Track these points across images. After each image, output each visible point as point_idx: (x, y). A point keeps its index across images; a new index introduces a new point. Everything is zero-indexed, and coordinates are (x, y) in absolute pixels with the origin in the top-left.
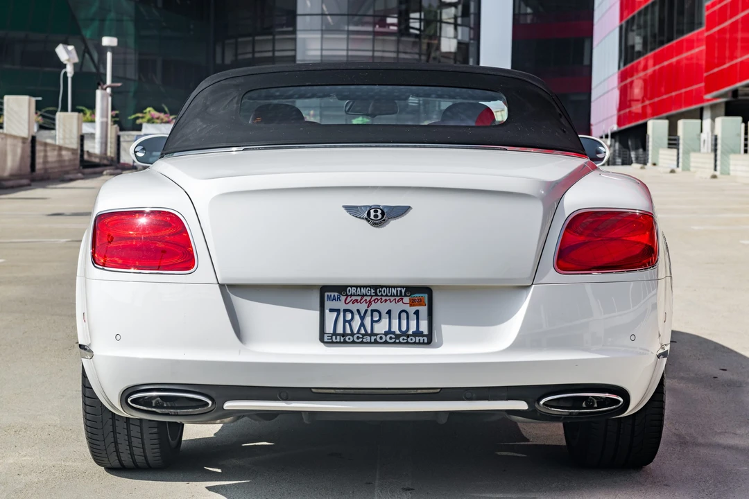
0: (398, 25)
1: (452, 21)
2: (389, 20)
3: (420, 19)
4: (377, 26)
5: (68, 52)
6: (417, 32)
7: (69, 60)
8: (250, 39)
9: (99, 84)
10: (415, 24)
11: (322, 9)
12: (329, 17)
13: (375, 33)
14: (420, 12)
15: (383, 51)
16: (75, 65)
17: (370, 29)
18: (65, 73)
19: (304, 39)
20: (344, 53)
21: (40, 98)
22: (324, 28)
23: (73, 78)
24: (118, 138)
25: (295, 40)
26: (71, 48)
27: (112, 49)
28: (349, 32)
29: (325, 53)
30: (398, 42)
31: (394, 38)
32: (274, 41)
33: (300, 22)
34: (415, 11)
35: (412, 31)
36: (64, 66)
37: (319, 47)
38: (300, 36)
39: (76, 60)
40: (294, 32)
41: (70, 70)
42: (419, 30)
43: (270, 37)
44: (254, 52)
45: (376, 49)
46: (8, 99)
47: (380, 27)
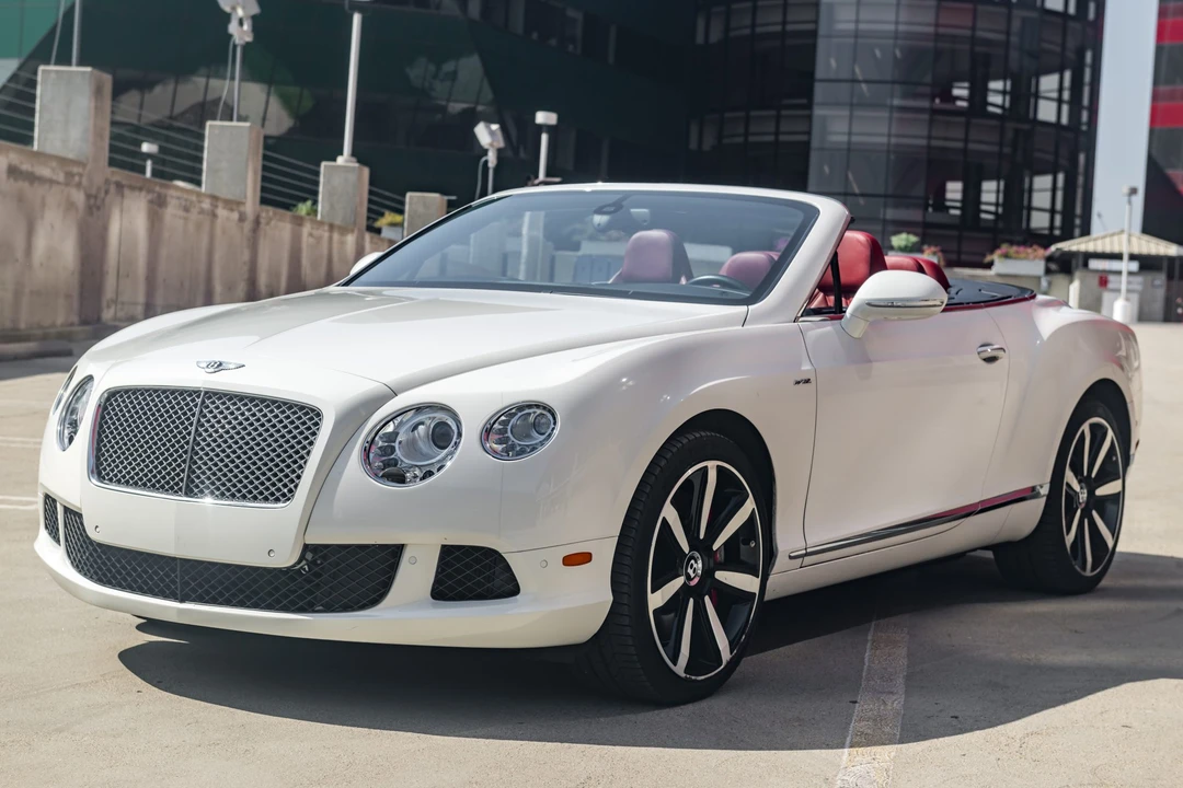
0: (970, 99)
1: (1055, 95)
2: (956, 92)
3: (1004, 93)
4: (937, 101)
5: (492, 133)
6: (998, 111)
7: (491, 145)
8: (741, 114)
9: (529, 179)
10: (995, 99)
11: (854, 72)
12: (864, 86)
13: (934, 112)
14: (1005, 79)
15: (946, 139)
16: (500, 152)
17: (925, 104)
18: (486, 162)
19: (824, 118)
20: (884, 140)
21: (454, 198)
22: (855, 101)
23: (497, 169)
24: (553, 260)
25: (810, 117)
26: (495, 127)
27: (549, 128)
28: (892, 108)
29: (855, 139)
30: (967, 126)
31: (962, 119)
32: (778, 119)
33: (820, 91)
34: (996, 78)
35: (991, 109)
36: (485, 152)
37: (846, 129)
38: (818, 112)
39: (501, 144)
40: (809, 106)
41: (492, 158)
42: (1002, 107)
43: (773, 113)
44: (746, 134)
45: (934, 134)
46: (411, 197)
47: (942, 101)
